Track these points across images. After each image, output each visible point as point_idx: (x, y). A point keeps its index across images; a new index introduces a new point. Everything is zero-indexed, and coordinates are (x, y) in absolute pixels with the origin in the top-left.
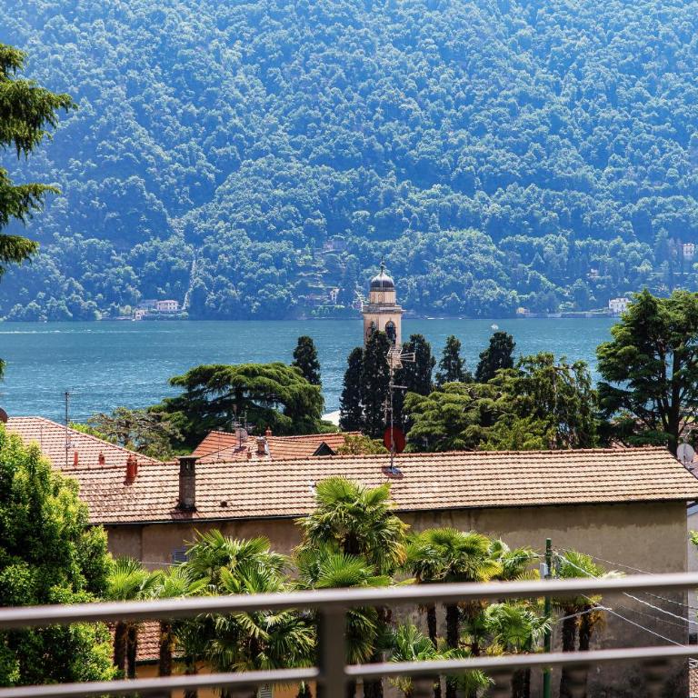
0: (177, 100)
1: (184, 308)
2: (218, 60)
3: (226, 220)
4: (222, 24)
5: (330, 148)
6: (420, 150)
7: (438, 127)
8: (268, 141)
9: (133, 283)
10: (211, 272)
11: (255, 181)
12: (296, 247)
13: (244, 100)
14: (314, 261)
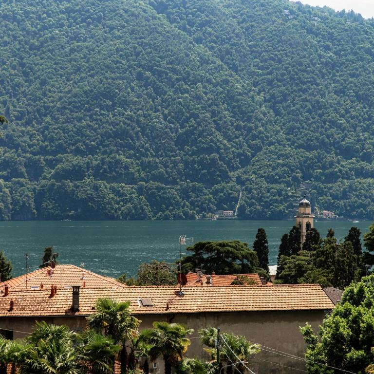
0: (234, 119)
1: (236, 214)
2: (253, 100)
3: (256, 174)
4: (255, 84)
5: (304, 141)
6: (346, 142)
7: (355, 131)
8: (276, 138)
9: (212, 203)
10: (248, 198)
11: (269, 156)
12: (288, 187)
13: (265, 119)
14: (296, 193)
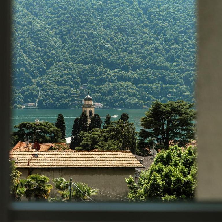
0: (35, 46)
1: (36, 105)
2: (48, 34)
3: (49, 80)
4: (49, 24)
5: (82, 58)
6: (111, 59)
7: (117, 51)
8: (63, 57)
9: (21, 98)
10: (45, 95)
11: (59, 69)
12: (71, 88)
13: (56, 45)
14: (77, 92)
